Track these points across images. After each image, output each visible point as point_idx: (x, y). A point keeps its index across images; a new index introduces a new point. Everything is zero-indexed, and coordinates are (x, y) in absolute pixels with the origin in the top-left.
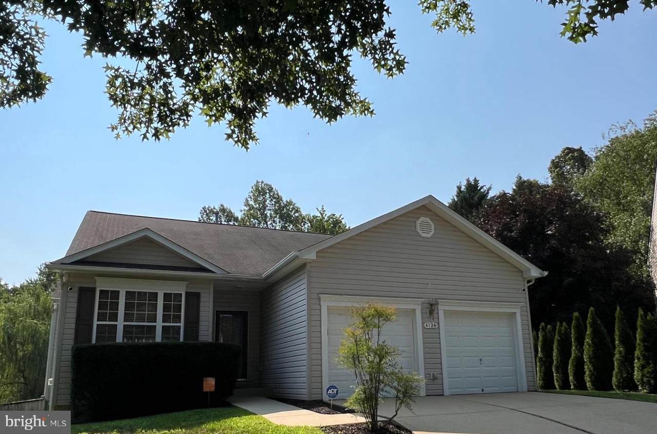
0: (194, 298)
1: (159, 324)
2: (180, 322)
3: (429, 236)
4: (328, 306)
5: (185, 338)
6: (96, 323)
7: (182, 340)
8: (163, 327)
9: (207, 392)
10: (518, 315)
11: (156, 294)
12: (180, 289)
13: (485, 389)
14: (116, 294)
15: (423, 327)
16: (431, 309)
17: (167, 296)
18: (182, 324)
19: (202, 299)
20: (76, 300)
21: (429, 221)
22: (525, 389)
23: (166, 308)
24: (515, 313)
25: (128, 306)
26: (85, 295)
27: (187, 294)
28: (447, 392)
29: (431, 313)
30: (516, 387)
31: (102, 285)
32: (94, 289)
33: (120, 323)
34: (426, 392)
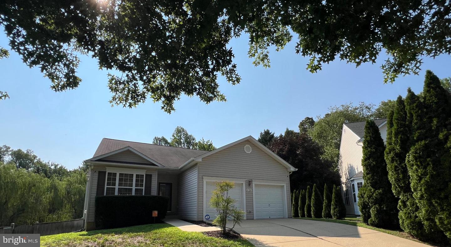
0: (149, 177)
1: (134, 188)
2: (143, 187)
3: (249, 153)
4: (206, 182)
5: (145, 194)
6: (106, 186)
7: (143, 195)
9: (154, 217)
10: (285, 187)
11: (133, 175)
12: (143, 173)
13: (270, 217)
14: (115, 174)
16: (249, 183)
17: (137, 176)
19: (153, 177)
20: (97, 177)
21: (250, 146)
22: (287, 217)
23: (137, 181)
25: (120, 180)
26: (101, 174)
27: (146, 175)
28: (255, 218)
29: (249, 185)
30: (283, 216)
31: (109, 170)
32: (105, 172)
33: (117, 187)
34: (247, 218)
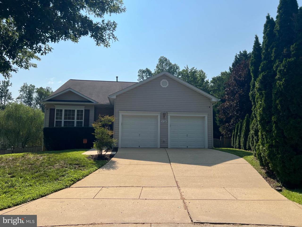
0: (87, 112)
1: (76, 120)
2: (82, 120)
3: (166, 87)
4: (122, 115)
6: (55, 120)
7: (83, 126)
8: (77, 121)
9: (84, 144)
10: (206, 118)
11: (74, 110)
12: (83, 109)
13: (188, 146)
14: (61, 110)
15: (161, 122)
16: (164, 116)
17: (78, 111)
18: (83, 121)
19: (90, 112)
20: (49, 113)
21: (167, 81)
22: (207, 146)
23: (78, 115)
24: (205, 117)
25: (65, 115)
26: (52, 111)
27: (85, 110)
30: (204, 146)
31: (57, 108)
32: (54, 109)
33: (63, 120)
34: (160, 146)
